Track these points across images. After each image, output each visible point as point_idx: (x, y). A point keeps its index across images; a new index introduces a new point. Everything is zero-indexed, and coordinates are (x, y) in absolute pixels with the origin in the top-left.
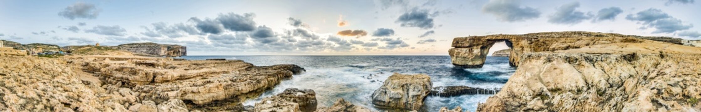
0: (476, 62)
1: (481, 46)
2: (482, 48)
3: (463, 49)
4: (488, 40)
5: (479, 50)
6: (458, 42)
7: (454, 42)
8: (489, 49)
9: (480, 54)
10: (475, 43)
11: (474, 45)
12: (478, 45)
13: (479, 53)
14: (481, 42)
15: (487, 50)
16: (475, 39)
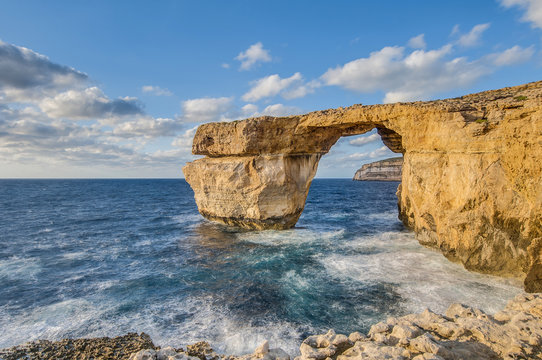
0: (272, 206)
1: (289, 150)
2: (293, 158)
3: (226, 161)
4: (313, 130)
5: (281, 165)
6: (209, 140)
7: (200, 140)
8: (318, 158)
9: (282, 179)
10: (265, 142)
11: (264, 149)
12: (275, 148)
13: (279, 174)
14: (288, 138)
15: (310, 164)
16: (266, 126)
